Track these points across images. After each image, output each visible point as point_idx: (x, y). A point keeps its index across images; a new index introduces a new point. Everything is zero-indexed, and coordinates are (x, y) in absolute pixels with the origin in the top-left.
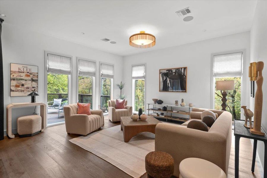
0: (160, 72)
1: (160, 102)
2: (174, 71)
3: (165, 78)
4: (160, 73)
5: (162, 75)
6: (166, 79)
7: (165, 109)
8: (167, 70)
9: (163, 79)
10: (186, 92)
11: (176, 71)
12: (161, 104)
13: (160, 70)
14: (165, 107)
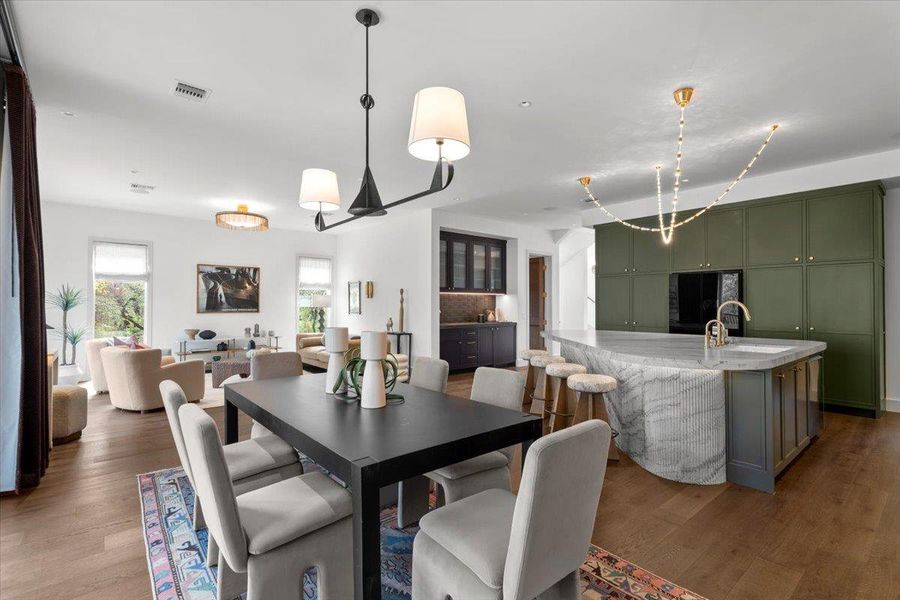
0: (198, 269)
1: (208, 335)
2: (234, 272)
3: (212, 284)
4: (199, 272)
5: (204, 276)
6: (215, 286)
7: (223, 347)
8: (217, 268)
9: (207, 287)
10: (258, 311)
11: (237, 273)
12: (210, 338)
13: (198, 265)
14: (223, 343)
